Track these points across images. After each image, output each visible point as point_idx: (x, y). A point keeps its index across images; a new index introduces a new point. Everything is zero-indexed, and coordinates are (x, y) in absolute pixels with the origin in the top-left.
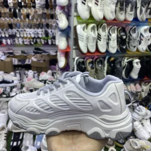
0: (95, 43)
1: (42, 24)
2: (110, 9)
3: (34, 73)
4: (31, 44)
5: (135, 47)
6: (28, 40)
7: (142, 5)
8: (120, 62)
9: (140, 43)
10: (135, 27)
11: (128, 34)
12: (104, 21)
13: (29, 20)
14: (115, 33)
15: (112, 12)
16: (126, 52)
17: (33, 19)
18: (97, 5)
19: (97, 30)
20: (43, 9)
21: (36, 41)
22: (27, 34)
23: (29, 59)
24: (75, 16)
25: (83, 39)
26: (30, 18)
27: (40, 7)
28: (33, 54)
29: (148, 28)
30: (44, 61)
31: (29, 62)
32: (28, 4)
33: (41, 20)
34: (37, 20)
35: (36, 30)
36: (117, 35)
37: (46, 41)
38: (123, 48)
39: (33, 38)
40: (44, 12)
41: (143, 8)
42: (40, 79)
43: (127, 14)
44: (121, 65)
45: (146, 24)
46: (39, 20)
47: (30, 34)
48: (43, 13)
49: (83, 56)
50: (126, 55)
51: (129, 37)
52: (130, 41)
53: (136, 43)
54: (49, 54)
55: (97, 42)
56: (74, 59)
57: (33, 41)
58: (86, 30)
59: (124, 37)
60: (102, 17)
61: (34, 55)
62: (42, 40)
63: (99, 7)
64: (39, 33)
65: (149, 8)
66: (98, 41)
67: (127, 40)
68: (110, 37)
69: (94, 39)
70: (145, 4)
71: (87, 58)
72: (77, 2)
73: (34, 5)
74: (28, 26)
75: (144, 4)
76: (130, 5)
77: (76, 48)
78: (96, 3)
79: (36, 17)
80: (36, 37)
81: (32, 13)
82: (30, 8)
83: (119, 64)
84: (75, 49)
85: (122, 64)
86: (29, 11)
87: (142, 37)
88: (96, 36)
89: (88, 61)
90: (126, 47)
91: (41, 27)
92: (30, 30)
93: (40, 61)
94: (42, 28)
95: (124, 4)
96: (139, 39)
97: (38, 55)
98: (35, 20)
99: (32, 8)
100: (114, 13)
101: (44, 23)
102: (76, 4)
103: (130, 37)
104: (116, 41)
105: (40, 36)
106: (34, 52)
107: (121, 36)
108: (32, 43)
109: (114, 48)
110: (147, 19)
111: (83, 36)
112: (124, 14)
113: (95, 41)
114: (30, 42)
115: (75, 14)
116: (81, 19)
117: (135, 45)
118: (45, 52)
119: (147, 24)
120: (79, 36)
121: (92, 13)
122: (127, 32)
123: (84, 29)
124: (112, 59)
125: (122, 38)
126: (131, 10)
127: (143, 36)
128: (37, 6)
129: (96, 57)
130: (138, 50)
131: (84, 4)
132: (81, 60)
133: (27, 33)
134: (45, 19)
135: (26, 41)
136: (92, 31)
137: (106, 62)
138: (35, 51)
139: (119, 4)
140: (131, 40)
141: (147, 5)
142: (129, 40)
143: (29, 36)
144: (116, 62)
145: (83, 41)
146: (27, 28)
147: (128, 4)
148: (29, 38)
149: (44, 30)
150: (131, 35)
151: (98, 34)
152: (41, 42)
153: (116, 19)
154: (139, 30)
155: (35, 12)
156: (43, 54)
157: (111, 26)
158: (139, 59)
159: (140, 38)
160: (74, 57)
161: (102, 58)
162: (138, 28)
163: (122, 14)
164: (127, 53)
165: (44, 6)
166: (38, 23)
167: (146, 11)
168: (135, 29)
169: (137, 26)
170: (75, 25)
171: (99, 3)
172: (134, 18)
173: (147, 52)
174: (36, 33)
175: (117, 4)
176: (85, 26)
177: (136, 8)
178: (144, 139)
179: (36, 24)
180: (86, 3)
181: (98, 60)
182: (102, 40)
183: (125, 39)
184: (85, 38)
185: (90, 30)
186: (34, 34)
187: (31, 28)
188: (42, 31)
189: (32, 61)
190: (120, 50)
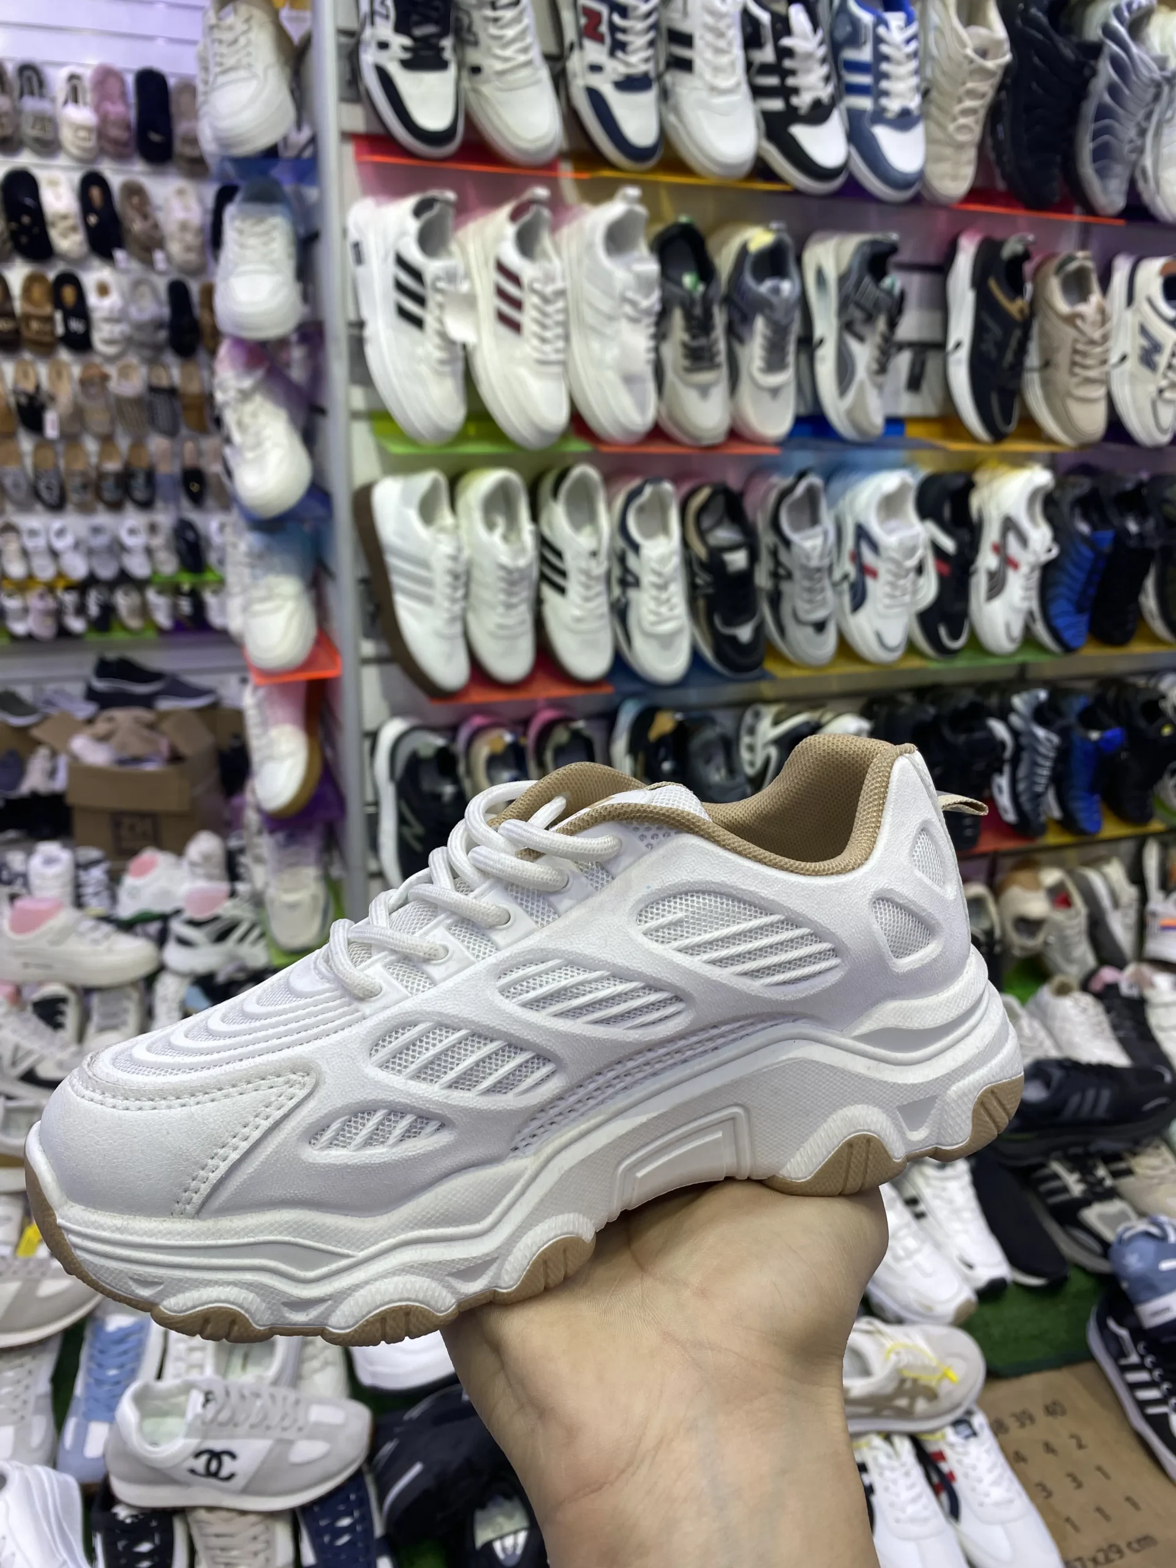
0: (523, 614)
1: (150, 476)
2: (612, 354)
3: (81, 866)
4: (63, 633)
5: (820, 627)
6: (35, 602)
7: (847, 327)
8: (729, 746)
9: (859, 598)
10: (815, 480)
11: (767, 539)
12: (578, 446)
13: (43, 443)
14: (665, 530)
15: (630, 380)
16: (758, 664)
17: (70, 438)
18: (515, 326)
19: (535, 517)
20: (153, 362)
21: (108, 611)
22: (25, 554)
23: (54, 754)
24: (355, 415)
25: (428, 583)
26: (51, 431)
27: (128, 343)
28: (88, 709)
29: (903, 488)
30: (175, 758)
31: (52, 773)
32: (27, 318)
33: (138, 444)
34: (107, 440)
35: (103, 518)
36: (685, 543)
37: (185, 606)
38: (734, 640)
39: (82, 587)
40: (164, 382)
41: (854, 345)
42: (127, 909)
43: (745, 388)
44: (732, 768)
45: (891, 455)
46: (123, 443)
47: (54, 554)
48: (153, 389)
49: (442, 713)
50: (766, 689)
51: (774, 554)
52: (786, 587)
53: (829, 593)
54: (215, 706)
55: (538, 603)
56: (373, 736)
57: (81, 610)
58: (446, 518)
59: (738, 560)
60: (557, 417)
61: (90, 721)
62: (152, 596)
63: (527, 347)
64: (129, 541)
65: (901, 346)
66: (548, 592)
67: (762, 579)
68: (632, 561)
69: (511, 578)
70: (870, 318)
71: (478, 721)
72: (366, 314)
73: (76, 325)
74: (36, 494)
75: (858, 315)
76: (760, 324)
77: (385, 650)
78: (503, 318)
79: (98, 418)
80: (107, 571)
81: (66, 393)
82: (45, 348)
83: (720, 759)
84: (378, 660)
85: (745, 755)
86: (43, 371)
87: (868, 556)
88: (526, 556)
89: (483, 750)
90: (759, 630)
91: (140, 494)
92: (57, 523)
93: (137, 760)
94: (146, 505)
95: (720, 318)
96: (848, 567)
97: (123, 716)
98: (91, 446)
99: (64, 355)
100: (651, 386)
101: (169, 469)
102: (360, 325)
103: (783, 556)
104: (677, 592)
105: (139, 567)
106: (92, 695)
107: (716, 554)
108: (76, 625)
109: (666, 641)
110: (894, 423)
111: (425, 564)
112: (719, 392)
113: (525, 593)
114: (58, 614)
115: (358, 398)
116: (403, 436)
117: (819, 615)
118: (178, 688)
119: (902, 455)
120: (392, 561)
121: (485, 391)
122: (761, 521)
123: (427, 511)
124: (664, 723)
125: (723, 565)
126: (774, 361)
127: (875, 547)
128: (102, 334)
129: (547, 715)
130: (846, 649)
131: (417, 322)
132: (431, 742)
133: (30, 543)
134: (172, 433)
135: (26, 611)
136: (490, 526)
137: (620, 745)
138: (100, 685)
139: (678, 317)
140: (789, 576)
141: (881, 324)
142: (775, 575)
143: (45, 570)
144: (696, 743)
145: (427, 600)
146: (24, 507)
147: (747, 320)
148: (50, 588)
149: (165, 518)
150: (787, 543)
151: (544, 543)
152: (144, 611)
153: (669, 427)
154: (843, 504)
155: (84, 383)
156: (165, 705)
157: (635, 483)
158: (865, 713)
159: (856, 557)
160: (369, 725)
161: (589, 717)
162: (836, 486)
163: (704, 391)
164: (765, 676)
165: (163, 335)
166: (113, 466)
167: (882, 367)
168: (812, 496)
169: (829, 476)
170: (361, 477)
171: (527, 318)
172: (799, 421)
173: (915, 663)
174: (101, 541)
175: (662, 317)
176: (434, 488)
177: (808, 344)
178: (926, 1315)
179: (102, 476)
180: (429, 319)
181: (561, 736)
182: (574, 585)
183: (746, 577)
184: (442, 581)
185: (477, 515)
186: (90, 553)
187: (57, 506)
188: (153, 529)
189: (78, 768)
190: (719, 654)
